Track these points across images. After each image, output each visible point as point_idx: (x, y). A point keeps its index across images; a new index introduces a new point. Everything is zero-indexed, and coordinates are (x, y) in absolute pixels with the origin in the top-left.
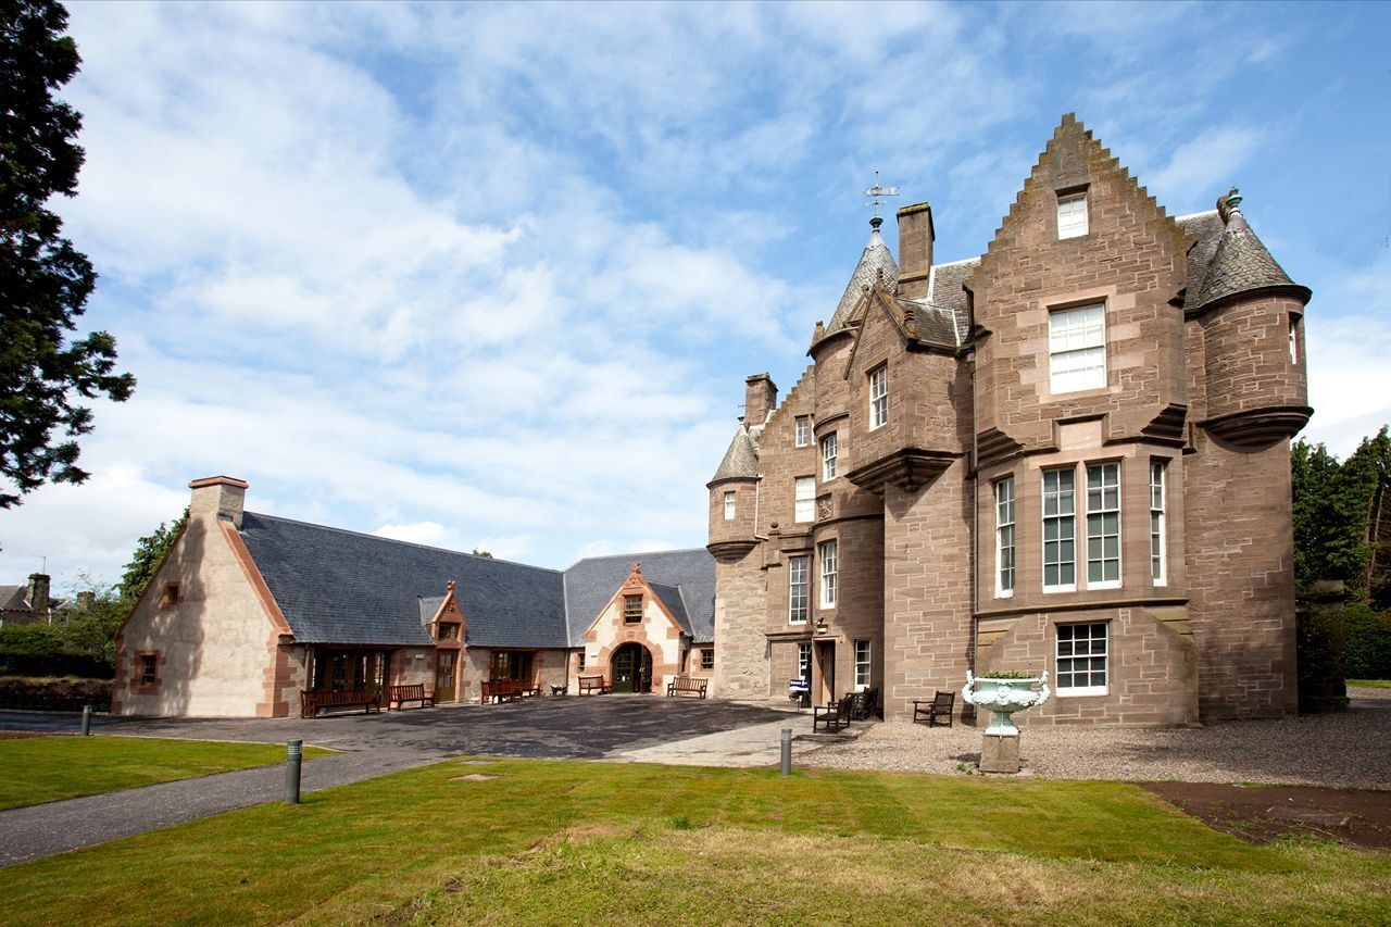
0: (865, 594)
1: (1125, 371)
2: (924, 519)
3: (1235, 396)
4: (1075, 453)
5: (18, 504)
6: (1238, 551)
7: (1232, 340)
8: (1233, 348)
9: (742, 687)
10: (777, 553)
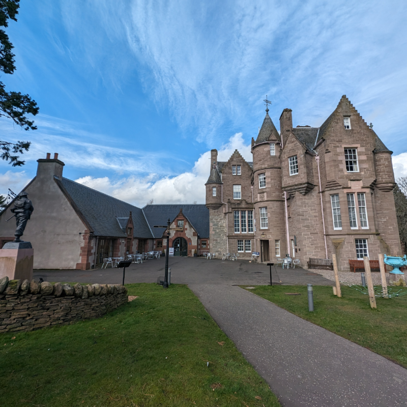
0: (278, 225)
1: (364, 168)
2: (308, 204)
3: (382, 178)
4: (355, 189)
5: (23, 164)
6: (385, 220)
7: (380, 163)
8: (380, 165)
9: (219, 254)
10: (231, 209)
